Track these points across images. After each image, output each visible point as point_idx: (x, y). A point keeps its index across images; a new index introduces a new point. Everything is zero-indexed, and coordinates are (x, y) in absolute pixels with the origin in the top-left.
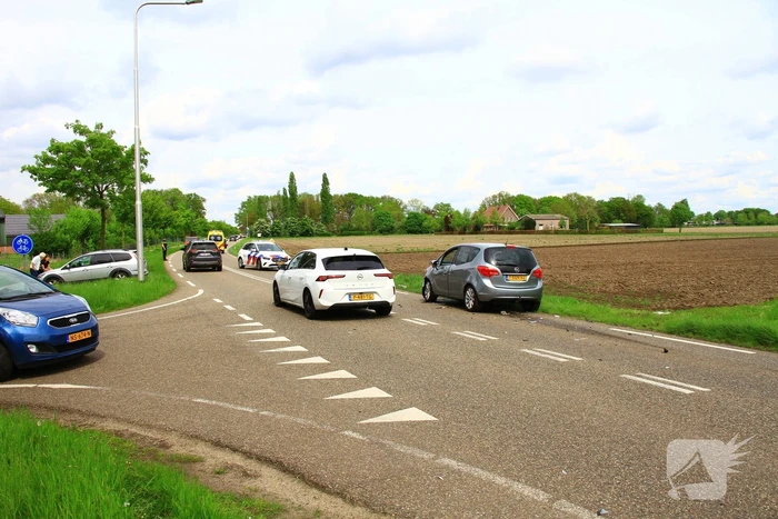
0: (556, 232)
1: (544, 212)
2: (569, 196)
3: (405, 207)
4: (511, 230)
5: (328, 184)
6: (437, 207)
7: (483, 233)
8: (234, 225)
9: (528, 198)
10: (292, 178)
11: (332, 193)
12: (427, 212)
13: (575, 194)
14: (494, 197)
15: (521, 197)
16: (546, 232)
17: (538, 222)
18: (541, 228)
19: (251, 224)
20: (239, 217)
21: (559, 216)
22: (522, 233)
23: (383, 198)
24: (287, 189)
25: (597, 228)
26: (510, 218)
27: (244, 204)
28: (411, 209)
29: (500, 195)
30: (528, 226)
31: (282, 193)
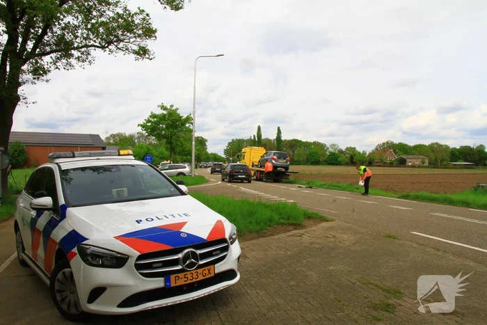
0: (419, 167)
1: (413, 154)
2: (432, 144)
3: (328, 148)
4: (391, 165)
5: (281, 133)
6: (347, 149)
7: (374, 166)
8: (224, 156)
9: (406, 145)
10: (259, 128)
11: (283, 139)
12: (341, 152)
13: (437, 143)
14: (384, 144)
15: (401, 145)
16: (413, 166)
17: (407, 160)
18: (410, 164)
19: (233, 156)
20: (226, 152)
21: (421, 156)
22: (398, 167)
23: (314, 142)
24: (256, 135)
25: (445, 165)
26: (391, 157)
27: (229, 144)
28: (331, 150)
29: (387, 143)
30: (402, 162)
31: (253, 138)
